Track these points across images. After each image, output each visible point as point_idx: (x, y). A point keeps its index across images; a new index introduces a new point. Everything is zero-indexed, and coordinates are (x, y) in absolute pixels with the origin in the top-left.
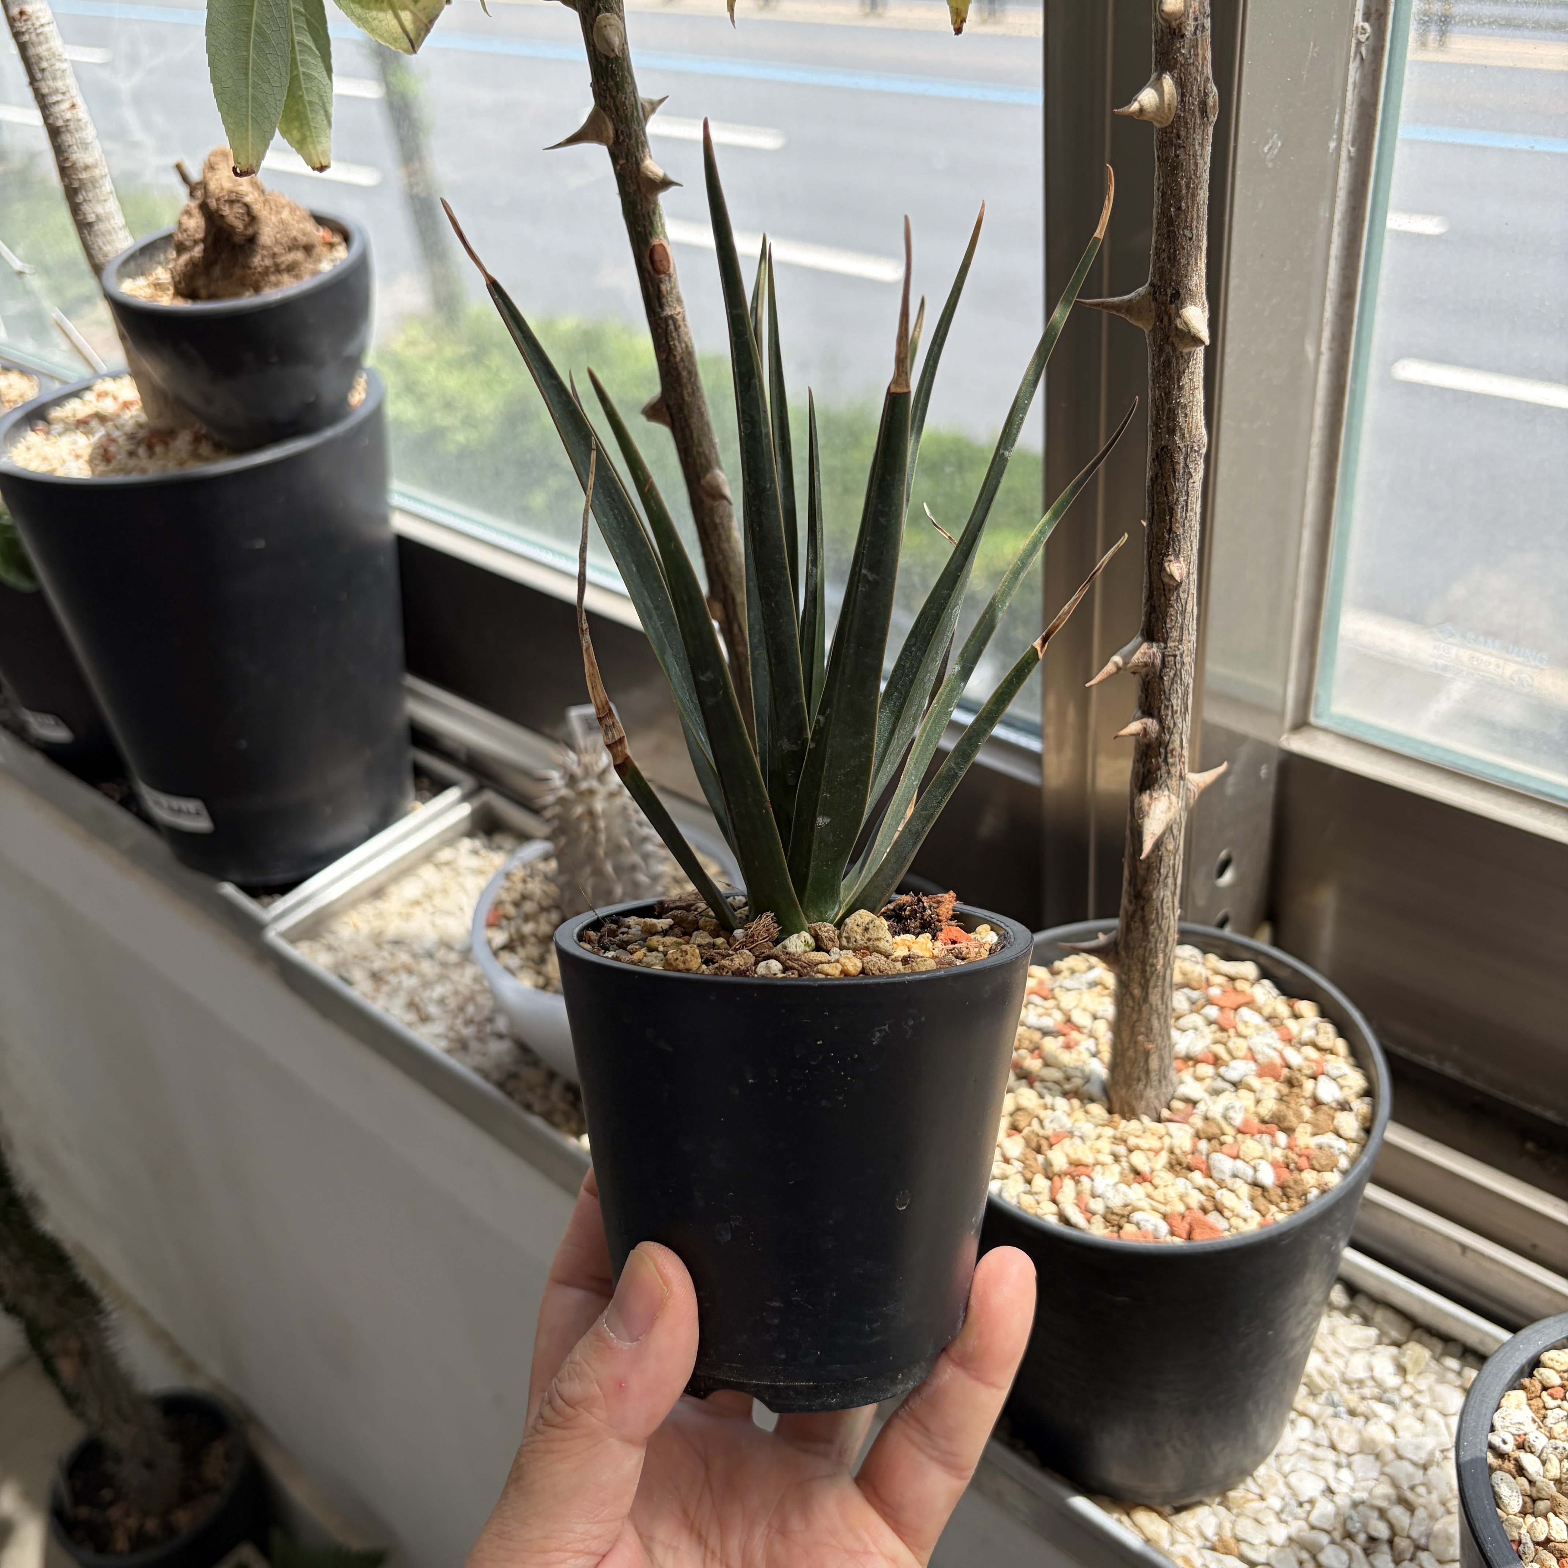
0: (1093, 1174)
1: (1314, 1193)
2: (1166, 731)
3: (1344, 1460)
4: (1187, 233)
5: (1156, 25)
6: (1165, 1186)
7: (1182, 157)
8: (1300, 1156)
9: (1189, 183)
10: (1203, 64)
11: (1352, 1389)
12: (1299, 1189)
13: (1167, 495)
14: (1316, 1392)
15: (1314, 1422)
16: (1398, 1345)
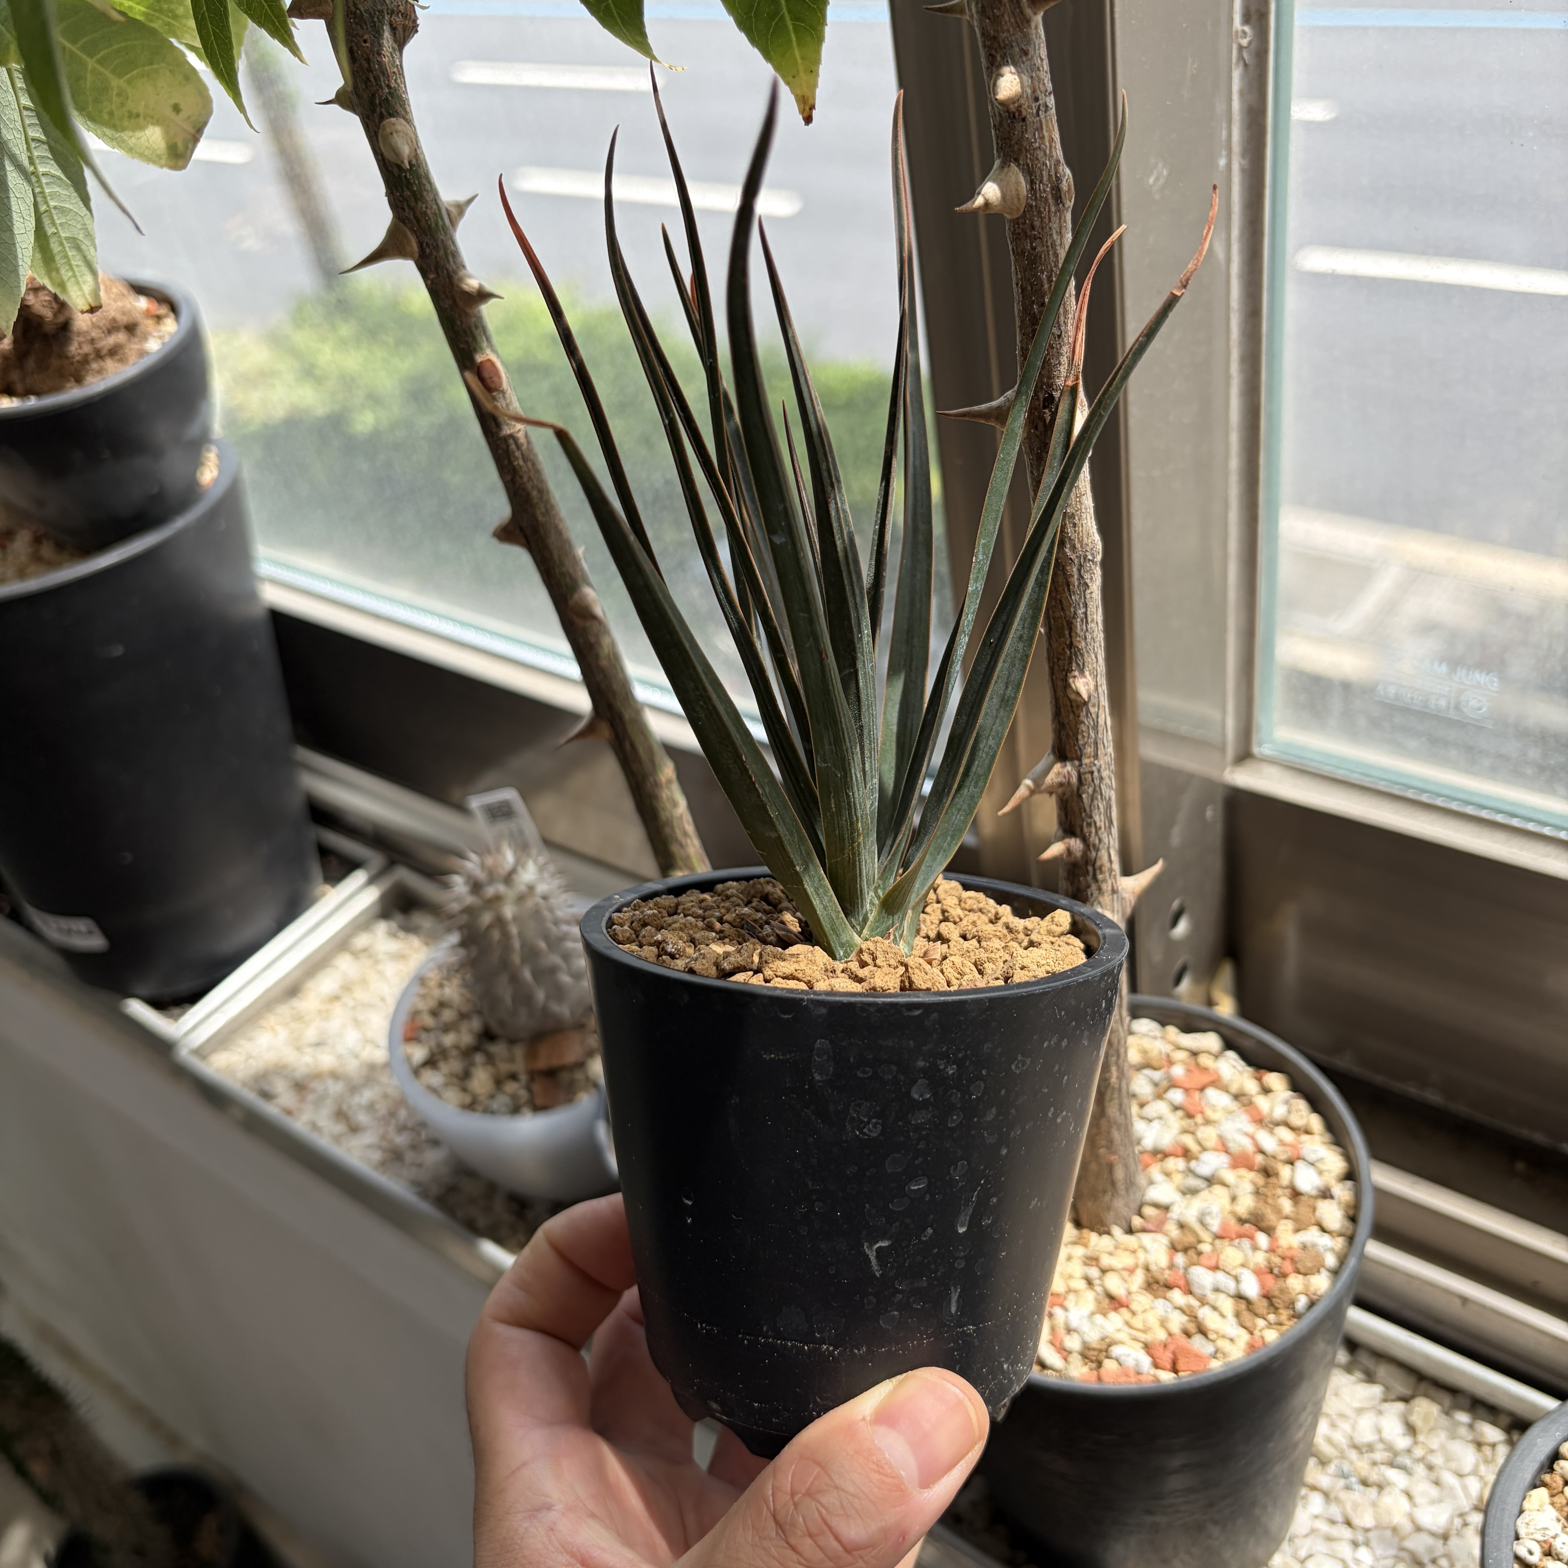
0: (1067, 1303)
1: (1302, 1302)
2: (1091, 848)
3: (1360, 1538)
4: (1055, 330)
5: (993, 108)
6: (1144, 1311)
7: (1039, 249)
8: (1283, 1258)
9: (1051, 276)
10: (1051, 147)
11: (1361, 1453)
12: (1285, 1298)
13: (1063, 609)
14: (1324, 1460)
15: (1326, 1495)
16: (1406, 1400)
